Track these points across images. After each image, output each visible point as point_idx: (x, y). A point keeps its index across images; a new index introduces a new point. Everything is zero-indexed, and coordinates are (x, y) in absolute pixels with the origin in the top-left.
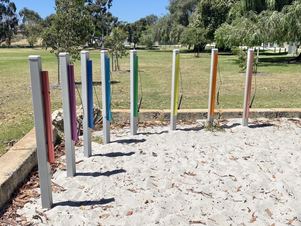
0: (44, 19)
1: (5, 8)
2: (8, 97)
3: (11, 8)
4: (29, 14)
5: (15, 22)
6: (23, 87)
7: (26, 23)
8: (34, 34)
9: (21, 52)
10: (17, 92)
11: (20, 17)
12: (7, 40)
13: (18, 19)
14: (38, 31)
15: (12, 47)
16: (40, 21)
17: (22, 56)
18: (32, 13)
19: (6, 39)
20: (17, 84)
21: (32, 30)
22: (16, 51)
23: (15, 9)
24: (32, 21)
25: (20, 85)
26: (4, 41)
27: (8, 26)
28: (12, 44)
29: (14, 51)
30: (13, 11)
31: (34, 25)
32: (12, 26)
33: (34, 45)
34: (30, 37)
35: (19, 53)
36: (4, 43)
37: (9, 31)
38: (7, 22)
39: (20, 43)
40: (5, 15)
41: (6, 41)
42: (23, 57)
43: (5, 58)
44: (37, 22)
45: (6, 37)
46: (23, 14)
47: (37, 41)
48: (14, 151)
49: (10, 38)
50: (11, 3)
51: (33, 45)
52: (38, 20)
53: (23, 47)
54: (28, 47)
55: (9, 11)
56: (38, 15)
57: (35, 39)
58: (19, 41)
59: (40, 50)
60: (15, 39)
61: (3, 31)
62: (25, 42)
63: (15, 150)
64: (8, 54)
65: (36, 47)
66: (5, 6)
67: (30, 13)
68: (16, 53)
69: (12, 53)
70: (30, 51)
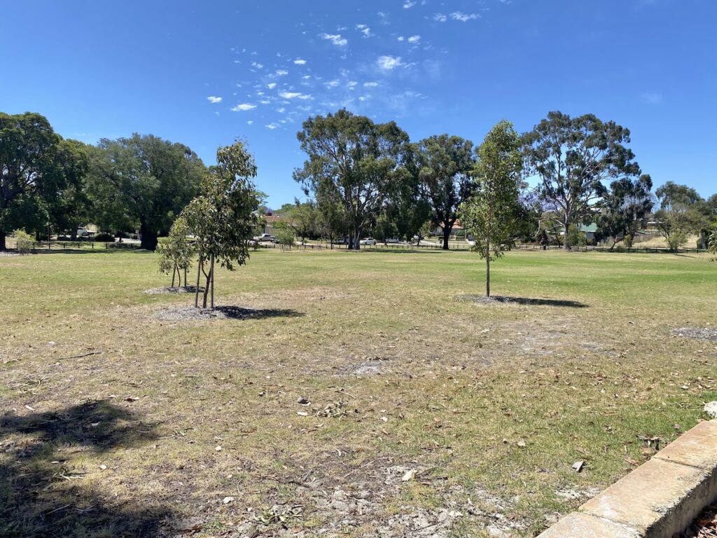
0: (706, 200)
1: (630, 185)
2: (633, 344)
3: (642, 184)
4: (675, 192)
5: (648, 206)
6: (662, 328)
7: (669, 208)
8: (681, 228)
9: (652, 261)
10: (650, 338)
11: (657, 199)
12: (628, 239)
13: (652, 201)
14: (692, 222)
15: (635, 251)
16: (699, 204)
17: (654, 268)
18: (683, 190)
19: (626, 237)
20: (649, 322)
21: (679, 221)
22: (641, 258)
23: (650, 185)
24: (680, 204)
25: (655, 325)
26: (621, 240)
27: (632, 214)
28: (636, 245)
29: (639, 258)
30: (645, 190)
31: (683, 211)
32: (640, 214)
33: (679, 248)
34: (673, 233)
35: (648, 263)
36: (621, 243)
37: (633, 222)
38: (631, 208)
39: (651, 244)
40: (630, 197)
41: (625, 240)
42: (657, 271)
43: (622, 271)
44: (690, 206)
45: (625, 234)
46: (664, 194)
47: (686, 241)
48: (664, 463)
49: (633, 235)
50: (644, 176)
51: (676, 247)
52: (693, 202)
53: (656, 251)
54: (665, 251)
55: (638, 190)
56: (695, 194)
57: (684, 237)
58: (649, 239)
59: (690, 258)
60: (642, 237)
61: (622, 224)
62: (661, 242)
63: (667, 461)
64: (629, 263)
65: (682, 251)
66: (633, 182)
67: (678, 190)
68: (642, 262)
69: (635, 262)
70: (670, 259)
